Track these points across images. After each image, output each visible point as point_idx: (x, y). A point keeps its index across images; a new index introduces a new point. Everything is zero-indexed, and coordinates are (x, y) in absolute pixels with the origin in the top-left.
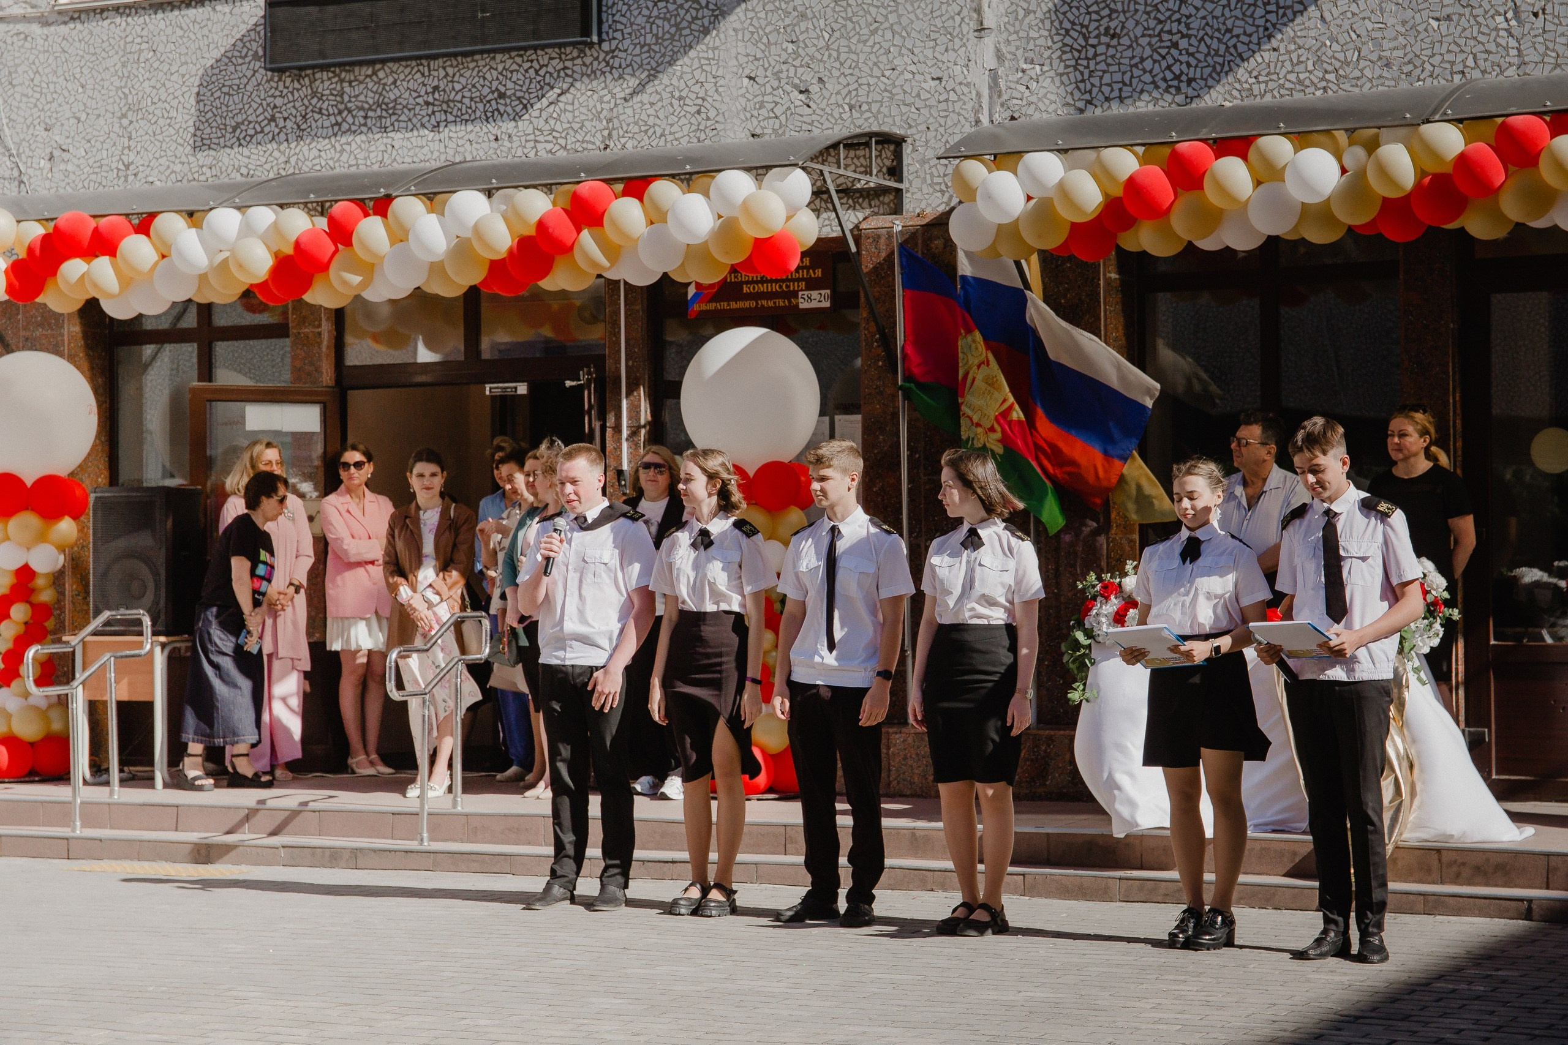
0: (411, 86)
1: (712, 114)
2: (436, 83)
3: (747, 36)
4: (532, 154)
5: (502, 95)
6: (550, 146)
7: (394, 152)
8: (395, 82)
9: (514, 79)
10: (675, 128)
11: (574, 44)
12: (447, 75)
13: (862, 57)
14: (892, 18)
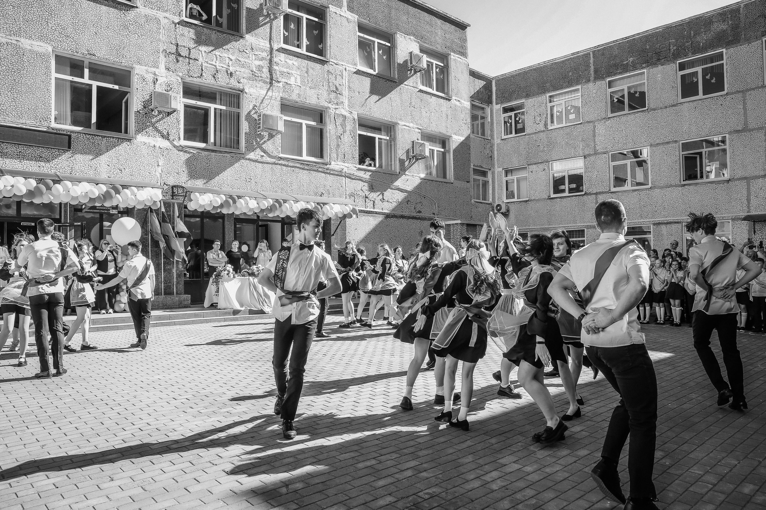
0: (12, 149)
1: (99, 171)
2: (20, 150)
3: (107, 157)
4: (50, 172)
5: (41, 157)
6: (55, 171)
7: (6, 165)
8: (7, 148)
9: (45, 154)
10: (89, 172)
11: (63, 150)
12: (24, 149)
13: (134, 166)
14: (140, 160)
